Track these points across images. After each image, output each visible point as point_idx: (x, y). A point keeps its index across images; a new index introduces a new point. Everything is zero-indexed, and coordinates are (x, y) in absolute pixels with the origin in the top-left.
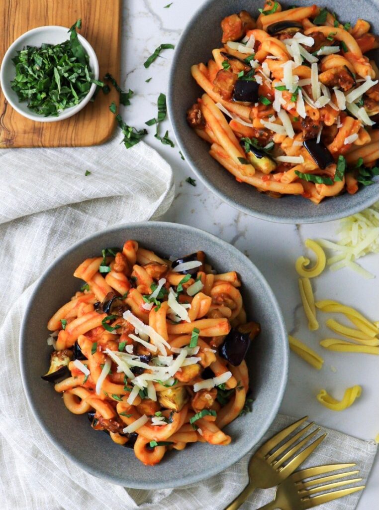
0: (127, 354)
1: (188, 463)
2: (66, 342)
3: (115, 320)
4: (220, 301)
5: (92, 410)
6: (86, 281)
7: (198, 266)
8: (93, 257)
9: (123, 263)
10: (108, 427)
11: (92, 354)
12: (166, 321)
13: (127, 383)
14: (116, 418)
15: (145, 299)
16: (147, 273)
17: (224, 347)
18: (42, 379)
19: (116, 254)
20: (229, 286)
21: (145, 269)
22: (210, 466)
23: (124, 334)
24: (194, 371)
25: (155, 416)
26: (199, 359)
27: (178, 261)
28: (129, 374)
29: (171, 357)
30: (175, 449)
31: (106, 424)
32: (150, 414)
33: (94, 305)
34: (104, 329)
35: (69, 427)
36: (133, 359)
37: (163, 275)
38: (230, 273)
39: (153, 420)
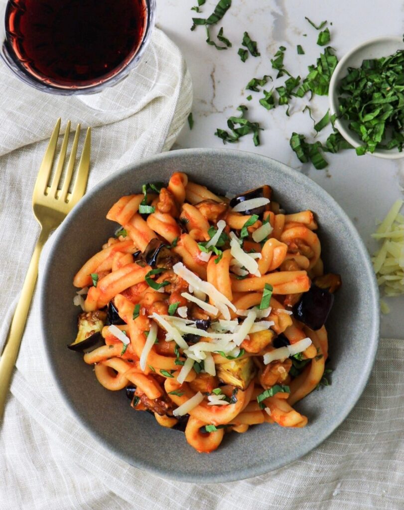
0: (178, 318)
1: (252, 449)
2: (98, 301)
3: (160, 274)
4: (295, 248)
5: (131, 385)
6: (121, 224)
7: (264, 204)
8: (130, 194)
9: (170, 201)
10: (153, 408)
11: (134, 319)
12: (230, 275)
13: (178, 354)
14: (164, 397)
15: (201, 248)
16: (201, 213)
17: (300, 306)
18: (68, 349)
19: (160, 190)
20: (305, 230)
21: (198, 209)
22: (282, 453)
23: (175, 292)
24: (265, 338)
25: (212, 393)
26: (272, 323)
27: (238, 199)
28: (181, 342)
29: (236, 322)
30: (236, 432)
31: (151, 405)
32: (206, 391)
33: (133, 255)
34: (148, 286)
35: (104, 406)
36: (187, 325)
37: (221, 216)
38: (304, 213)
39: (210, 398)
